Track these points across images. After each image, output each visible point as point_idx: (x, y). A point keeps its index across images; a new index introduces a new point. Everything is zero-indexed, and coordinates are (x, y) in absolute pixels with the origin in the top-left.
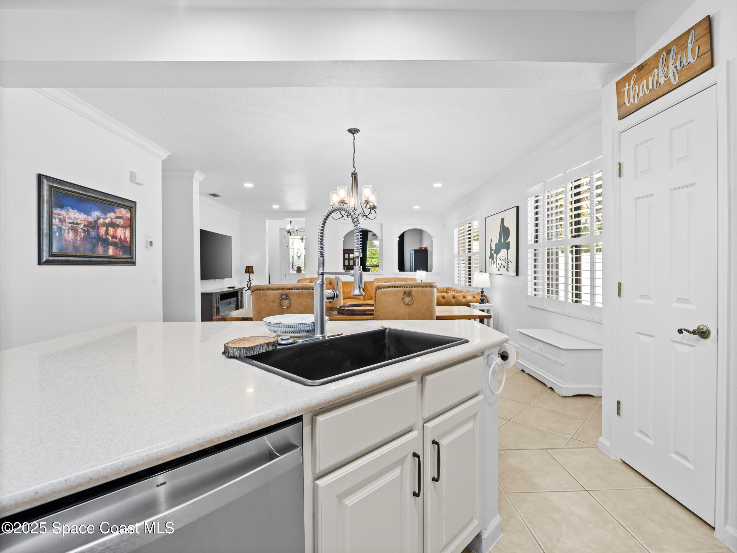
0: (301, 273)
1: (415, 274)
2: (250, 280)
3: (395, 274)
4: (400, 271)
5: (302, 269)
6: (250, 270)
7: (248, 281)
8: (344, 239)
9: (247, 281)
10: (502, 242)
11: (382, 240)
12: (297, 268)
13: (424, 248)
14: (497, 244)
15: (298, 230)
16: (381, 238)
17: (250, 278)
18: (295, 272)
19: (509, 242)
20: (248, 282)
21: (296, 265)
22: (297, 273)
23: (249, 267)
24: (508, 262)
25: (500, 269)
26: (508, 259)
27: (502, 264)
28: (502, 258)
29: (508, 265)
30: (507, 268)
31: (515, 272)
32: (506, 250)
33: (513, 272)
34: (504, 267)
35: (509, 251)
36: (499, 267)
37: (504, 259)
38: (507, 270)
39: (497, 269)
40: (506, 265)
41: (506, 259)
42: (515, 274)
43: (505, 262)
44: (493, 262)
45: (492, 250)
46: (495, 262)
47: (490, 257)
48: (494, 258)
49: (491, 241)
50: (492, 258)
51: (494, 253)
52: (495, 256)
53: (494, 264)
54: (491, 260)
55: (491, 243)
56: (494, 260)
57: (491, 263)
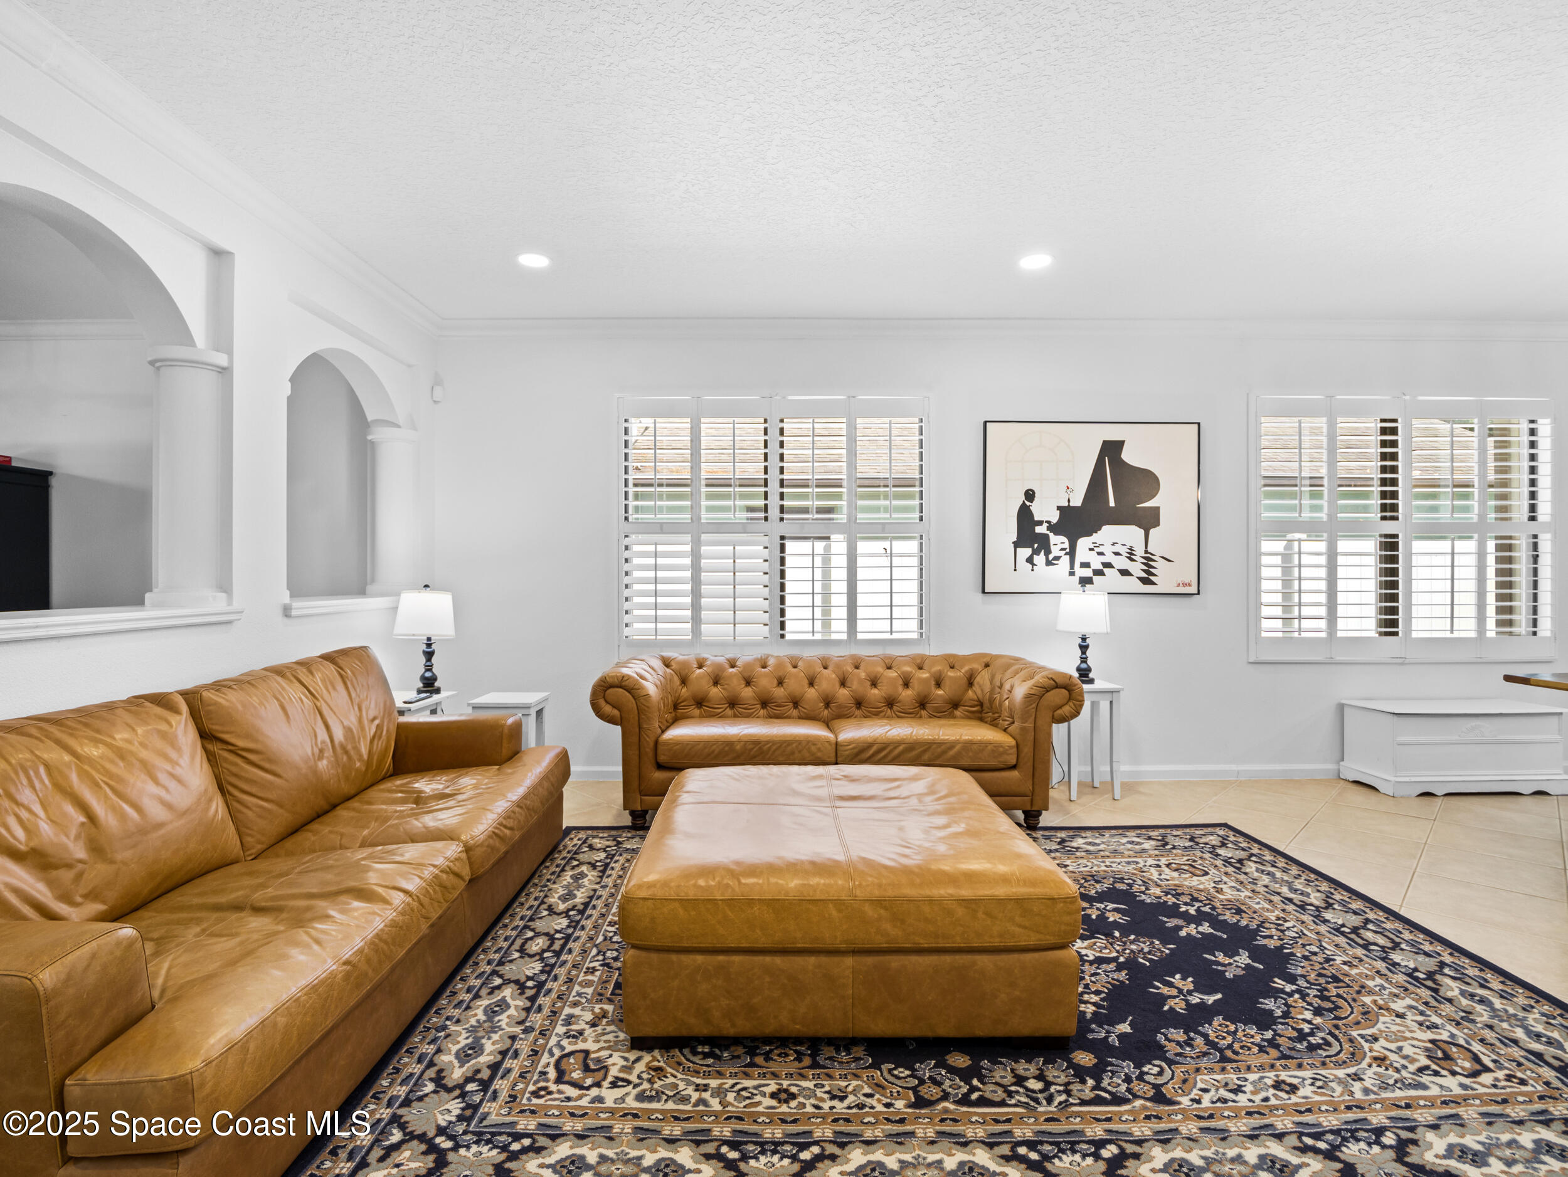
10: (1112, 503)
14: (1073, 507)
19: (1158, 508)
24: (1148, 560)
25: (1096, 579)
26: (1146, 552)
27: (1108, 565)
28: (1108, 550)
29: (1146, 568)
30: (1144, 575)
31: (1190, 585)
32: (1134, 528)
33: (1178, 585)
34: (1125, 573)
35: (1152, 531)
36: (1087, 573)
37: (1124, 551)
38: (1145, 581)
39: (1076, 579)
40: (1137, 569)
41: (1140, 552)
42: (1194, 590)
43: (1132, 560)
44: (1040, 559)
45: (1040, 523)
46: (1057, 558)
47: (1017, 545)
48: (1052, 547)
49: (1030, 495)
50: (1036, 545)
51: (1048, 532)
52: (1058, 542)
53: (1049, 563)
54: (1024, 552)
55: (1028, 503)
56: (1055, 551)
57: (1030, 560)
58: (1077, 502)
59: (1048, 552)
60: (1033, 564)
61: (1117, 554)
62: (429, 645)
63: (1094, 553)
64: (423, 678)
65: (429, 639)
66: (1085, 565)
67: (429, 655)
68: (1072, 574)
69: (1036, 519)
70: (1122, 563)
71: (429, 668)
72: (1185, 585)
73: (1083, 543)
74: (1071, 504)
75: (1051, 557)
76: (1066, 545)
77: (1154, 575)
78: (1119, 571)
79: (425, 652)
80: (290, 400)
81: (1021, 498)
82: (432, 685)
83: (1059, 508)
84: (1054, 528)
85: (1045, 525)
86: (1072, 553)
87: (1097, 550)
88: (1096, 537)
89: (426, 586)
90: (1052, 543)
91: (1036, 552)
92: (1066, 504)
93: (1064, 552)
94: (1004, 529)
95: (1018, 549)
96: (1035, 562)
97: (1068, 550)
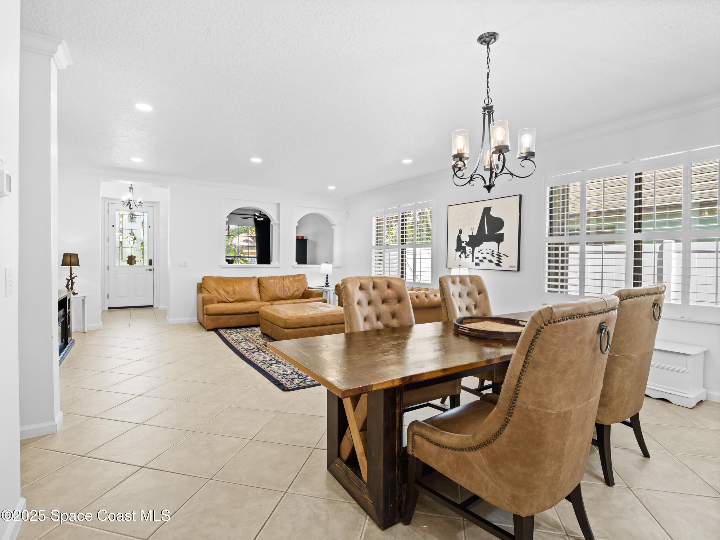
0: (135, 265)
1: (320, 268)
2: (73, 276)
3: (294, 267)
4: (298, 264)
5: (136, 259)
6: (73, 260)
7: (69, 278)
8: (227, 219)
9: (67, 279)
10: (487, 233)
11: (279, 224)
12: (129, 257)
13: (301, 237)
14: (474, 235)
15: (142, 202)
16: (278, 222)
17: (71, 274)
18: (125, 264)
19: (503, 234)
20: (69, 281)
21: (128, 252)
22: (129, 265)
23: (71, 255)
24: (499, 256)
25: (480, 263)
26: (498, 253)
27: (485, 258)
28: (485, 252)
29: (498, 259)
30: (497, 262)
31: (515, 267)
32: (494, 242)
33: (510, 267)
34: (490, 261)
35: (501, 244)
36: (477, 261)
37: (490, 252)
38: (498, 265)
39: (474, 263)
40: (495, 259)
41: (496, 253)
42: (516, 269)
43: (493, 256)
44: (463, 256)
45: (463, 242)
46: (468, 255)
47: (457, 250)
48: (467, 251)
49: (460, 232)
50: (462, 250)
51: (466, 245)
52: (469, 249)
53: (466, 257)
54: (459, 253)
55: (460, 235)
56: (468, 253)
57: (460, 256)
58: (475, 233)
59: (465, 253)
60: (461, 258)
61: (488, 253)
62: (327, 276)
63: (480, 253)
64: (326, 283)
65: (327, 275)
66: (477, 258)
67: (327, 278)
68: (473, 261)
69: (462, 240)
70: (489, 257)
71: (327, 281)
72: (513, 267)
73: (477, 249)
74: (473, 234)
75: (466, 255)
76: (471, 250)
77: (501, 262)
78: (489, 260)
79: (326, 277)
80: (297, 227)
81: (458, 233)
82: (328, 285)
83: (469, 236)
84: (468, 244)
85: (465, 243)
86: (473, 254)
87: (481, 252)
88: (481, 247)
89: (327, 263)
90: (467, 250)
91: (462, 253)
92: (471, 234)
93: (470, 253)
94: (453, 245)
95: (457, 252)
96: (462, 257)
97: (472, 252)
